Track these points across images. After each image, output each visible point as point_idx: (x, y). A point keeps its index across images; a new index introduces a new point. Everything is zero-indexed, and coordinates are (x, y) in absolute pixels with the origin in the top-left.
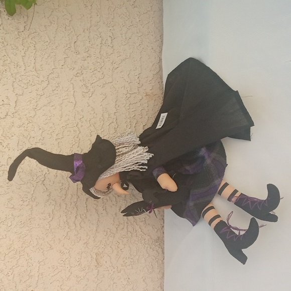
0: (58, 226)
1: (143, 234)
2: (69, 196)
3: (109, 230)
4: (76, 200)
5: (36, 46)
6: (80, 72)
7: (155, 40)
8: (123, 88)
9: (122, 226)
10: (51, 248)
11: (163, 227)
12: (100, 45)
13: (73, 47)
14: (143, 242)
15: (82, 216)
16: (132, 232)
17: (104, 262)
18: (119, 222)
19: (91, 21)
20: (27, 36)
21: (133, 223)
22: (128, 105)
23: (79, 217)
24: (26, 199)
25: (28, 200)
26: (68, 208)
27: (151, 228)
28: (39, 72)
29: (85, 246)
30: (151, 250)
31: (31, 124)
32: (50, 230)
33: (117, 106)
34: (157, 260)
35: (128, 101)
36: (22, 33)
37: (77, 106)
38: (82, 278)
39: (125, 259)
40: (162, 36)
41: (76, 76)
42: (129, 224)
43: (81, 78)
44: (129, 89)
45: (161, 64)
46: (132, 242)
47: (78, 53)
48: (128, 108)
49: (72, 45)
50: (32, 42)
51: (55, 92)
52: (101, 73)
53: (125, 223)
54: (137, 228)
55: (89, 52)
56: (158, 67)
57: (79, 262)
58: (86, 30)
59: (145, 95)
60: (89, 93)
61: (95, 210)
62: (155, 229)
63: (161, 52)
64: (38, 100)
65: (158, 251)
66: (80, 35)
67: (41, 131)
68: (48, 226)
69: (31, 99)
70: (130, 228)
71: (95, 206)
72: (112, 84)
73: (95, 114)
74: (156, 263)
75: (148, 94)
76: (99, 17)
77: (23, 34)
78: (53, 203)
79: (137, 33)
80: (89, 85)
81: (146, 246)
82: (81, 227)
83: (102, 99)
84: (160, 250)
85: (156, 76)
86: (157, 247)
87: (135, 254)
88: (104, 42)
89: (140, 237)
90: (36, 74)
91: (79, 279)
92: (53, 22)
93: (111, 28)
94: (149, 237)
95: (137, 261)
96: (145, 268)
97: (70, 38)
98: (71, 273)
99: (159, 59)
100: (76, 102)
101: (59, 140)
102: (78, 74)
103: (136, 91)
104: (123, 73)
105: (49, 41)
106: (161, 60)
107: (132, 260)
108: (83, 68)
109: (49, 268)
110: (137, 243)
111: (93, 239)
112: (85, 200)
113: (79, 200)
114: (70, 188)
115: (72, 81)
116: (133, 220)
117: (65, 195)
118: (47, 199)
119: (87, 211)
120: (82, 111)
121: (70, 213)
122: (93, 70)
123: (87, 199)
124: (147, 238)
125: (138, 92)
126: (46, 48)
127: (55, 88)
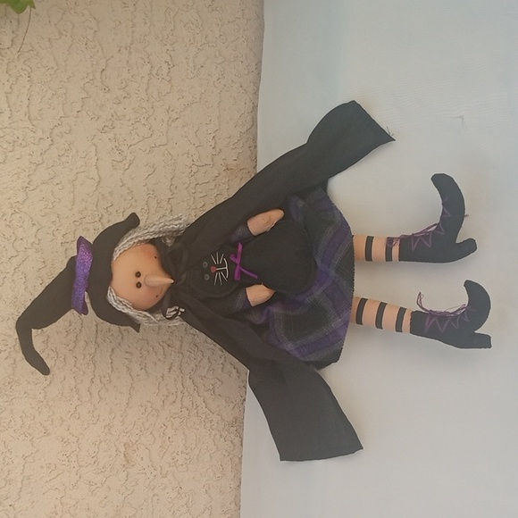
0: (60, 396)
1: (209, 412)
2: (82, 344)
3: (149, 405)
4: (93, 351)
5: (32, 75)
6: (109, 124)
7: (246, 72)
8: (186, 155)
9: (172, 398)
10: (46, 433)
11: (245, 400)
12: (147, 78)
13: (99, 79)
14: (208, 425)
15: (103, 379)
16: (190, 407)
17: (139, 460)
18: (168, 390)
19: (133, 32)
20: (16, 56)
21: (192, 392)
22: (192, 186)
23: (97, 381)
24: (5, 348)
25: (8, 350)
26: (78, 365)
27: (224, 401)
28: (34, 122)
29: (106, 430)
30: (222, 440)
31: (18, 215)
32: (45, 403)
33: (173, 187)
34: (231, 456)
35: (193, 178)
36: (7, 51)
37: (101, 184)
38: (98, 485)
39: (175, 454)
40: (259, 64)
41: (103, 131)
42: (186, 394)
43: (111, 135)
44: (195, 158)
45: (256, 115)
46: (189, 425)
47: (107, 89)
48: (193, 191)
49: (98, 75)
50: (24, 67)
51: (64, 159)
52: (148, 127)
53: (179, 393)
54: (199, 401)
55: (127, 89)
56: (249, 119)
57: (95, 459)
58: (123, 50)
59: (224, 168)
60: (125, 162)
61: (125, 369)
62: (231, 404)
63: (256, 93)
64: (31, 172)
65: (234, 441)
66: (112, 57)
67: (35, 228)
68: (42, 396)
69: (20, 170)
70: (187, 402)
71: (127, 362)
72: (166, 147)
73: (133, 200)
74: (230, 463)
75: (230, 167)
76: (148, 25)
77: (9, 53)
78: (53, 354)
79: (216, 57)
80: (124, 148)
81: (214, 433)
82: (101, 398)
83: (147, 174)
84: (237, 441)
85: (244, 135)
86: (232, 436)
87: (193, 446)
88: (154, 72)
89: (204, 417)
90: (31, 127)
91: (94, 487)
92: (64, 33)
93: (168, 47)
94: (219, 418)
95: (195, 458)
96: (210, 470)
97: (94, 63)
98: (80, 477)
99: (252, 106)
100: (100, 178)
101: (67, 245)
102: (106, 129)
103: (208, 161)
104: (186, 129)
105: (55, 68)
106: (255, 107)
107: (187, 457)
108: (115, 117)
109: (42, 467)
110: (198, 427)
111: (121, 419)
112: (110, 350)
113: (98, 351)
114: (83, 329)
115: (95, 141)
116: (192, 387)
117: (74, 342)
118: (43, 347)
119: (112, 371)
120: (111, 193)
121: (82, 373)
122: (132, 121)
123: (113, 350)
124: (216, 418)
125: (211, 163)
126: (49, 79)
127: (63, 152)
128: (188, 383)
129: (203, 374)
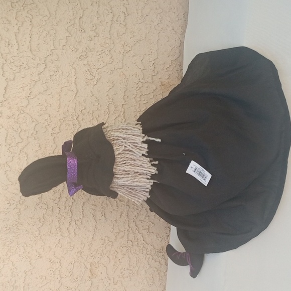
0: (49, 233)
1: (145, 243)
2: (64, 199)
3: (107, 239)
4: (71, 204)
5: (33, 20)
6: (84, 54)
7: (177, 19)
8: (134, 76)
9: (122, 234)
10: (40, 256)
11: (169, 236)
12: (110, 23)
13: (78, 24)
14: (145, 252)
15: (77, 221)
16: (133, 240)
17: (99, 273)
18: (119, 229)
20: (22, 8)
21: (135, 230)
22: (138, 96)
23: (73, 223)
24: (13, 202)
25: (16, 203)
26: (61, 213)
27: (155, 237)
28: (34, 53)
29: (79, 255)
30: (153, 261)
31: (23, 115)
32: (39, 237)
33: (126, 97)
34: (159, 271)
35: (139, 91)
36: (16, 4)
37: (78, 95)
38: (73, 289)
39: (122, 270)
40: (186, 14)
41: (80, 59)
42: (131, 232)
43: (85, 62)
44: (141, 77)
45: (183, 48)
46: (132, 252)
47: (83, 30)
48: (139, 100)
49: (77, 21)
50: (28, 15)
51: (54, 78)
52: (110, 56)
53: (126, 231)
54: (139, 236)
55: (97, 30)
56: (177, 51)
57: (71, 273)
58: (94, 4)
59: (160, 84)
60: (94, 80)
61: (92, 216)
62: (160, 239)
63: (183, 34)
64: (32, 87)
65: (161, 262)
66: (87, 8)
67: (34, 124)
68: (38, 232)
69: (24, 85)
70: (131, 237)
71: (93, 211)
72: (122, 70)
73: (99, 106)
74: (158, 275)
75: (163, 84)
77: (17, 5)
78: (45, 206)
79: (156, 9)
80: (94, 71)
81: (148, 256)
82: (75, 234)
83: (108, 88)
85: (174, 62)
86: (160, 258)
87: (135, 265)
88: (115, 19)
89: (142, 246)
90: (32, 56)
94: (152, 247)
95: (136, 273)
96: (145, 280)
97: (75, 12)
98: (61, 284)
99: (180, 42)
100: (77, 91)
101: (55, 135)
102: (82, 57)
103: (150, 80)
104: (135, 58)
105: (49, 16)
106: (182, 44)
107: (131, 272)
108: (88, 50)
109: (37, 278)
110: (138, 253)
111: (89, 247)
112: (82, 204)
113: (74, 204)
115: (74, 66)
116: (135, 227)
117: (59, 198)
118: (38, 202)
119: (83, 217)
120: (85, 101)
121: (63, 218)
122: (99, 53)
123: (84, 204)
124: (150, 247)
125: (152, 81)
126: (44, 24)
127: (53, 73)
128: (132, 225)
129: (142, 219)
